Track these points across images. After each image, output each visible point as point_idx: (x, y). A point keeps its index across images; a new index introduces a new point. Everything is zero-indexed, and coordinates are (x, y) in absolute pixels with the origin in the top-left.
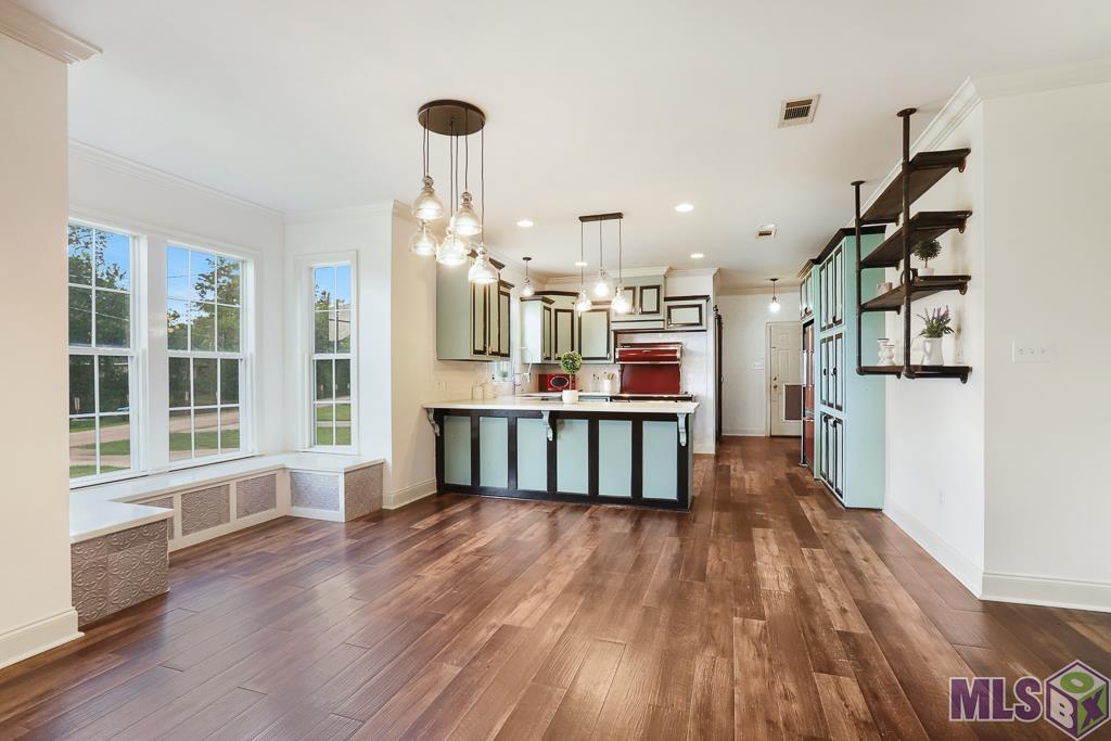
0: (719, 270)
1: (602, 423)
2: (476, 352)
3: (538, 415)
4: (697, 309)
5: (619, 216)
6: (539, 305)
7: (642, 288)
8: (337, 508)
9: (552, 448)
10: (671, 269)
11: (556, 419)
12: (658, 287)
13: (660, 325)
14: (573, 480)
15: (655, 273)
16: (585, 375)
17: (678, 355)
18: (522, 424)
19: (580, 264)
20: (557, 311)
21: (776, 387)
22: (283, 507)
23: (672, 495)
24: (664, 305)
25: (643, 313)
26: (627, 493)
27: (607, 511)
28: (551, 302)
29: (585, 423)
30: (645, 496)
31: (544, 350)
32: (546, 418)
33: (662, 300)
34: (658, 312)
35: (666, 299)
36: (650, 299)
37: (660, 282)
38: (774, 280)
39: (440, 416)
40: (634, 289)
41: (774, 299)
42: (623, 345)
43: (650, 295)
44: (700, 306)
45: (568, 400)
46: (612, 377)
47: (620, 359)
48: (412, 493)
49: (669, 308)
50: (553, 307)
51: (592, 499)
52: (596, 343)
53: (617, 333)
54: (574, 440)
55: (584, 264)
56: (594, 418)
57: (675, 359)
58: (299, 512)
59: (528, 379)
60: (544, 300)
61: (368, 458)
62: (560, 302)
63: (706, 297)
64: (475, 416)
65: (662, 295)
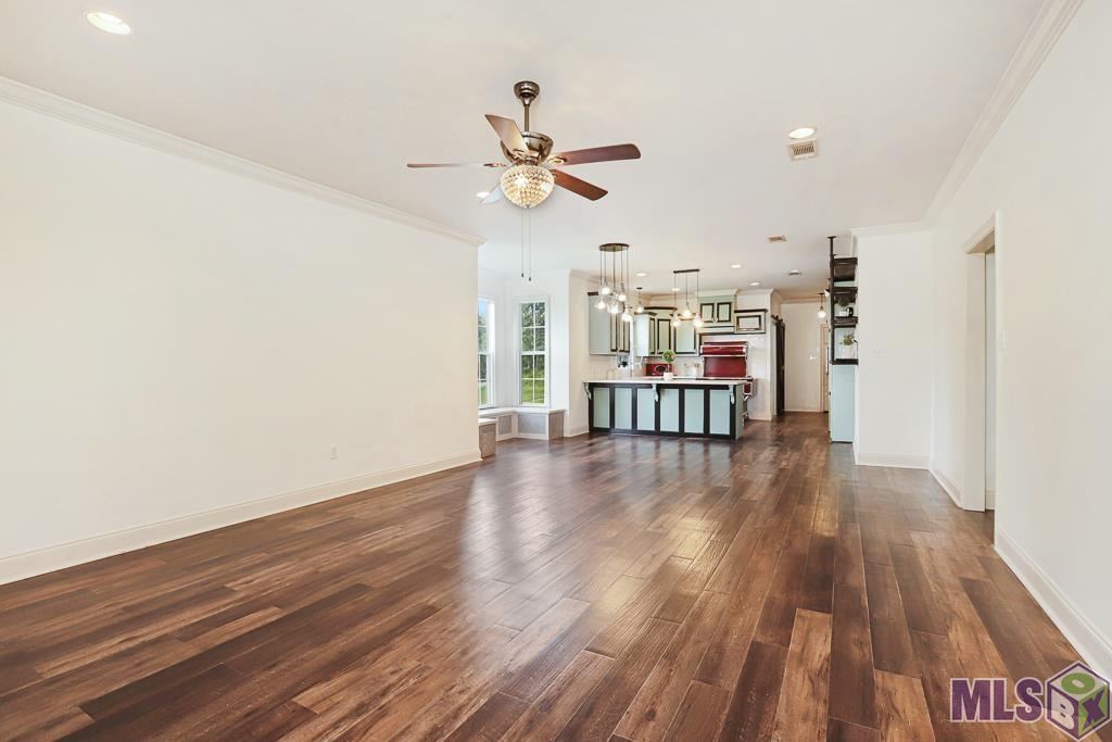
0: (775, 290)
1: (686, 391)
2: (612, 350)
3: (650, 386)
4: (757, 318)
5: (697, 270)
6: (647, 317)
7: (719, 304)
8: (544, 433)
9: (658, 405)
10: (739, 290)
11: (660, 388)
12: (730, 304)
13: (731, 330)
14: (670, 424)
15: (728, 294)
16: (678, 362)
17: (744, 350)
18: (640, 392)
19: (674, 290)
20: (659, 320)
22: (515, 434)
23: (727, 432)
24: (734, 316)
25: (719, 321)
26: (701, 431)
27: (689, 441)
28: (655, 314)
29: (677, 391)
30: (711, 432)
31: (650, 347)
32: (654, 388)
33: (733, 312)
34: (730, 320)
35: (736, 312)
36: (724, 312)
37: (731, 300)
38: (822, 294)
39: (592, 387)
40: (713, 304)
41: (822, 308)
42: (706, 343)
43: (724, 310)
44: (759, 316)
45: (667, 378)
46: (698, 366)
47: (704, 353)
48: (578, 430)
49: (738, 318)
50: (656, 318)
51: (681, 435)
52: (686, 343)
53: (701, 335)
54: (670, 400)
55: (677, 290)
56: (682, 388)
57: (742, 353)
58: (523, 435)
59: (640, 366)
60: (650, 313)
61: (556, 408)
62: (661, 314)
63: (765, 310)
64: (612, 387)
65: (733, 309)
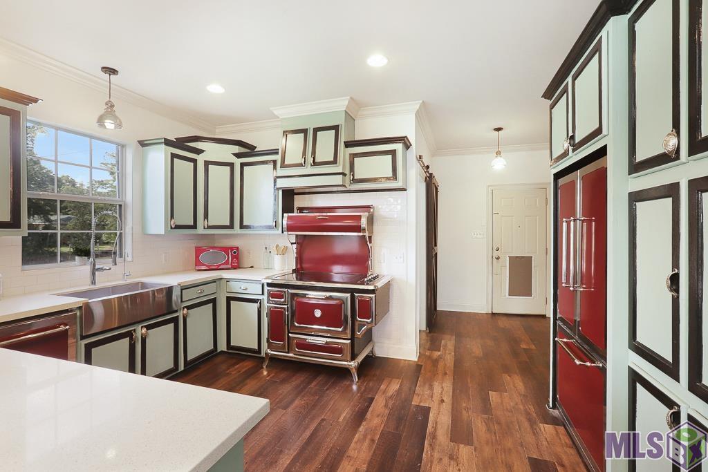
4: (390, 157)
7: (316, 130)
12: (336, 128)
13: (338, 182)
15: (332, 108)
20: (207, 164)
21: (498, 258)
24: (345, 153)
25: (315, 163)
28: (199, 152)
33: (341, 145)
34: (335, 162)
35: (348, 144)
36: (325, 144)
37: (339, 120)
38: (498, 129)
40: (305, 131)
41: (498, 153)
42: (301, 210)
43: (325, 139)
44: (393, 153)
46: (284, 251)
47: (292, 229)
49: (353, 156)
50: (201, 159)
57: (361, 228)
63: (403, 140)
65: (342, 139)
